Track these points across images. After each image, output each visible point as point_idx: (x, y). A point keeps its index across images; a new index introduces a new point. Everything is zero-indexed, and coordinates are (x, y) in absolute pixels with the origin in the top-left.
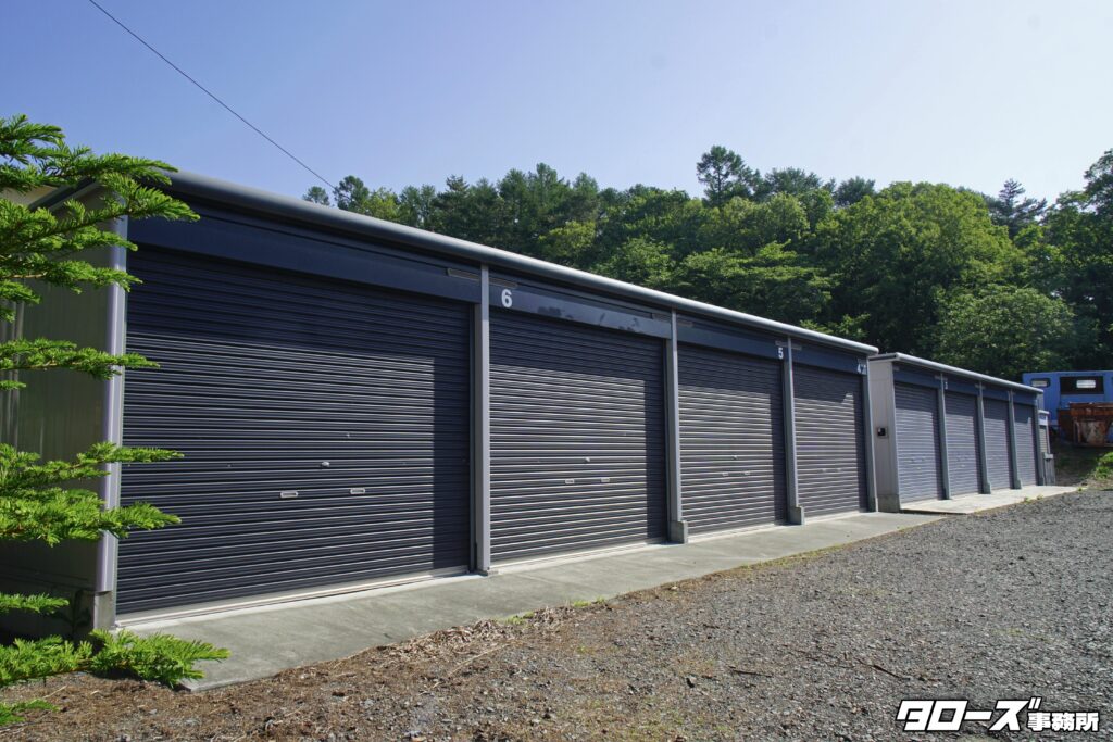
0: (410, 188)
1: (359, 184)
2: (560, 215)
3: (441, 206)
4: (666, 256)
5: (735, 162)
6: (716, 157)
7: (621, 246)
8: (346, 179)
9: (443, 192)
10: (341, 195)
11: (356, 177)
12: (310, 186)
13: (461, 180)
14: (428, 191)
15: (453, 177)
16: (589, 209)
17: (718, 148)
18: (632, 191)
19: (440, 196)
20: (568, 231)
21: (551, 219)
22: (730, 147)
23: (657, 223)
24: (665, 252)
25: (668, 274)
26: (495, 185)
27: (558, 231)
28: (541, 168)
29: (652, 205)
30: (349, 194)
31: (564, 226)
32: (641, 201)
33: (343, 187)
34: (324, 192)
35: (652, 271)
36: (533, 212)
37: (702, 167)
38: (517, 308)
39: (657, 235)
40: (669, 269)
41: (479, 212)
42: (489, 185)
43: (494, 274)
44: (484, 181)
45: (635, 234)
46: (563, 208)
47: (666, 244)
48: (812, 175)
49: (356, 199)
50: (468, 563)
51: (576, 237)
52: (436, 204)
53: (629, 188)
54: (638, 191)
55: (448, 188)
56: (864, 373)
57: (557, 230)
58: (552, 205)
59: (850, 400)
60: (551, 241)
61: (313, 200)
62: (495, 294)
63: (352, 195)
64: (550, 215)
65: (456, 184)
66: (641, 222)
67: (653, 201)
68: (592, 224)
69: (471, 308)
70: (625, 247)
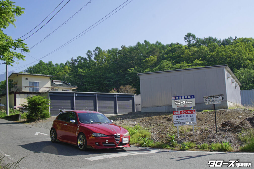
0: (113, 48)
1: (99, 48)
2: (149, 54)
3: (120, 53)
4: (171, 65)
5: (194, 37)
6: (189, 35)
10: (95, 52)
11: (99, 47)
13: (125, 46)
14: (117, 49)
15: (123, 46)
16: (156, 52)
17: (189, 33)
19: (120, 51)
20: (150, 59)
22: (192, 33)
23: (173, 55)
24: (171, 63)
28: (145, 41)
29: (173, 50)
30: (97, 52)
31: (149, 57)
32: (170, 49)
34: (91, 51)
37: (185, 38)
39: (172, 58)
41: (128, 55)
43: (75, 93)
44: (130, 46)
46: (150, 52)
47: (173, 61)
48: (215, 38)
52: (118, 53)
55: (121, 48)
58: (147, 51)
59: (131, 101)
60: (146, 61)
61: (89, 54)
62: (75, 95)
63: (98, 52)
64: (146, 54)
65: (124, 47)
66: (169, 55)
67: (173, 49)
68: (156, 56)
69: (73, 96)
70: (162, 63)
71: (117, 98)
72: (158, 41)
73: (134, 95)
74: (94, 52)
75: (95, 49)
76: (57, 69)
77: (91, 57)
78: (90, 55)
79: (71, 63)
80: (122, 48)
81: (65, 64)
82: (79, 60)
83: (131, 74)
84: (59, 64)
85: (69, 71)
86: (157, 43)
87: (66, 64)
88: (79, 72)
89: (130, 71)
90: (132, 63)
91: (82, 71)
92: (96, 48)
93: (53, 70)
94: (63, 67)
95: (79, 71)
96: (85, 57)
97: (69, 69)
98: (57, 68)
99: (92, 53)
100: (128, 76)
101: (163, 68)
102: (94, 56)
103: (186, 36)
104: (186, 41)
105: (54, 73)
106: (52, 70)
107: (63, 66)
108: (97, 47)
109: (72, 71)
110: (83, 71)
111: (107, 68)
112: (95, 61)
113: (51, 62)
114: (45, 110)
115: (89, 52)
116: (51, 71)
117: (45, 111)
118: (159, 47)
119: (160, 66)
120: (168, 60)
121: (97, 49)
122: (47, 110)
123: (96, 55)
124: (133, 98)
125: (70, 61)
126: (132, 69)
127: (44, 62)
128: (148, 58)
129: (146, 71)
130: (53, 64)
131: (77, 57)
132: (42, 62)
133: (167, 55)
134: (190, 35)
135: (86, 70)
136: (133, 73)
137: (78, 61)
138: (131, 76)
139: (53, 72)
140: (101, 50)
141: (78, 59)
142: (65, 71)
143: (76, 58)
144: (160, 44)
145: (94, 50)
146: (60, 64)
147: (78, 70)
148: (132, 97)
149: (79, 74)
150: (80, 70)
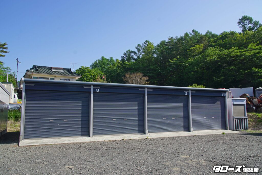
1: (148, 42)
5: (250, 20)
9: (167, 41)
10: (144, 45)
11: (148, 40)
17: (244, 16)
29: (223, 37)
37: (239, 23)
51: (197, 49)
60: (191, 51)
64: (193, 44)
68: (203, 45)
72: (208, 31)
74: (142, 45)
75: (144, 43)
78: (139, 48)
80: (169, 40)
83: (172, 65)
86: (208, 33)
89: (172, 61)
96: (133, 51)
100: (170, 67)
103: (240, 19)
104: (241, 26)
115: (139, 45)
118: (209, 36)
120: (216, 47)
121: (146, 42)
126: (174, 59)
128: (194, 47)
131: (127, 50)
134: (245, 18)
136: (174, 64)
137: (127, 54)
138: (172, 67)
140: (150, 43)
141: (127, 52)
144: (210, 33)
145: (143, 43)
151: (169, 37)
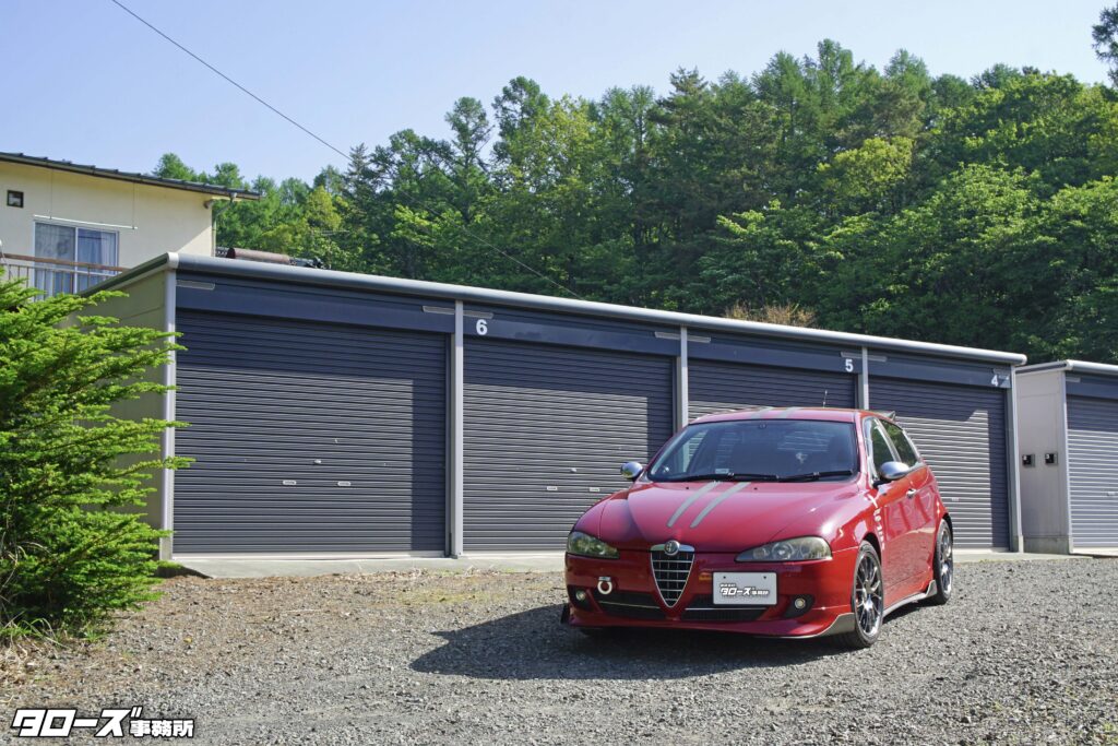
0: (615, 92)
1: (532, 89)
2: (856, 127)
3: (663, 120)
4: (1022, 193)
7: (949, 178)
8: (512, 82)
9: (666, 96)
10: (505, 110)
11: (528, 79)
12: (457, 98)
13: (695, 76)
14: (642, 96)
15: (682, 71)
16: (905, 114)
18: (987, 77)
19: (662, 103)
20: (866, 153)
21: (840, 134)
23: (1020, 135)
24: (1023, 185)
25: (1022, 222)
26: (749, 81)
27: (851, 154)
28: (826, 48)
29: (1015, 103)
30: (518, 107)
31: (859, 147)
32: (997, 96)
33: (508, 95)
34: (479, 105)
35: (994, 218)
36: (810, 124)
37: (1101, 33)
38: (490, 335)
39: (1019, 157)
40: (1027, 214)
41: (721, 129)
42: (741, 79)
43: (467, 307)
44: (730, 75)
45: (980, 156)
46: (862, 114)
47: (1029, 171)
49: (528, 113)
50: (444, 549)
51: (878, 164)
52: (654, 117)
53: (981, 72)
54: (995, 78)
55: (673, 89)
56: (1003, 386)
57: (848, 153)
58: (843, 110)
59: (980, 418)
60: (838, 172)
61: (463, 118)
62: (469, 324)
63: (522, 108)
64: (838, 129)
65: (686, 83)
66: (992, 133)
67: (1017, 96)
68: (907, 141)
69: (447, 338)
70: (956, 179)
71: (866, 387)
73: (1006, 365)
74: (495, 107)
75: (506, 91)
76: (268, 213)
77: (480, 138)
78: (471, 126)
79: (347, 180)
80: (679, 88)
81: (311, 185)
82: (403, 155)
83: (740, 248)
84: (278, 184)
85: (336, 221)
86: (901, 63)
87: (320, 181)
88: (403, 228)
89: (738, 229)
90: (745, 177)
91: (418, 219)
92: (509, 86)
93: (242, 219)
94: (301, 199)
95: (399, 220)
96: (438, 139)
97: (340, 209)
98: (266, 207)
99: (482, 117)
100: (723, 263)
101: (970, 214)
102: (495, 136)
105: (246, 233)
106: (235, 217)
107: (298, 194)
108: (515, 77)
109: (354, 221)
110: (426, 223)
111: (579, 207)
112: (503, 166)
113: (230, 168)
114: (85, 487)
115: (466, 106)
116: (230, 223)
117: (83, 498)
119: (948, 199)
120: (999, 166)
121: (515, 90)
122: (116, 488)
123: (507, 129)
124: (1003, 394)
125: (344, 166)
126: (745, 215)
127: (186, 169)
128: (855, 151)
129: (840, 231)
130: (243, 181)
131: (391, 134)
132: (180, 165)
133: (985, 137)
135: (443, 215)
136: (752, 241)
137: (397, 157)
138: (739, 259)
139: (238, 226)
140: (544, 97)
141: (396, 147)
142: (312, 223)
143: (386, 144)
145: (501, 95)
146: (284, 186)
147: (397, 213)
148: (995, 382)
149: (401, 241)
150: (406, 214)
151: (677, 74)
